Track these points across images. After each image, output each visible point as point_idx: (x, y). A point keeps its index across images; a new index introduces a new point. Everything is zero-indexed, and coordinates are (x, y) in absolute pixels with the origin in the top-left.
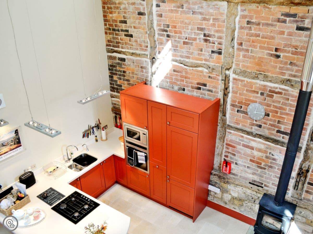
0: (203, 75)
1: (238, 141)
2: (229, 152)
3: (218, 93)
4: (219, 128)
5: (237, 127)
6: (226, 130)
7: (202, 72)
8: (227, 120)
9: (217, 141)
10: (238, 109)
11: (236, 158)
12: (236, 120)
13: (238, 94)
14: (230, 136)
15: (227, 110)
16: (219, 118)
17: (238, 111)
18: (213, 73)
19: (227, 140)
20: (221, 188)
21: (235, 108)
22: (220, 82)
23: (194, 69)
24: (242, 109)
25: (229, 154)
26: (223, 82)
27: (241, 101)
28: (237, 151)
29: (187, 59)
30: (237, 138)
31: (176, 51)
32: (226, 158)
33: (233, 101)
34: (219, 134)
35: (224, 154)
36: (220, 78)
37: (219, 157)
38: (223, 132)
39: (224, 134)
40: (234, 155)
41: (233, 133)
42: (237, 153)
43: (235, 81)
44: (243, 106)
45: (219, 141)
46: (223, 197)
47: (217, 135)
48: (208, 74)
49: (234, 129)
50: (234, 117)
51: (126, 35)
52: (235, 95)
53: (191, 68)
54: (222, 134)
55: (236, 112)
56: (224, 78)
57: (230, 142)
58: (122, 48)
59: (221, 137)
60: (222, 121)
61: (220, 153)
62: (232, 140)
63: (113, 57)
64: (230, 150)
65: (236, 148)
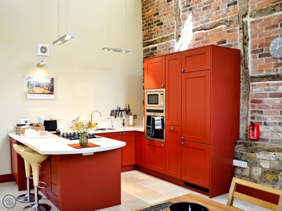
0: (223, 32)
1: (264, 92)
2: (255, 111)
3: (237, 45)
4: (242, 85)
5: (260, 75)
6: (249, 85)
7: (220, 29)
8: (249, 72)
9: (242, 101)
10: (259, 54)
11: (264, 116)
12: (259, 68)
13: (258, 37)
14: (254, 90)
15: (248, 60)
16: (241, 73)
17: (260, 56)
18: (231, 25)
19: (252, 97)
20: (248, 160)
21: (256, 54)
22: (238, 32)
23: (213, 29)
24: (264, 52)
25: (256, 113)
26: (241, 30)
27: (261, 44)
28: (264, 106)
29: (207, 22)
30: (262, 88)
31: (197, 20)
32: (253, 121)
33: (253, 47)
34: (243, 92)
35: (250, 115)
36: (238, 28)
37: (245, 121)
38: (246, 89)
39: (248, 90)
40: (261, 112)
41: (257, 84)
42: (264, 109)
43: (253, 24)
44: (264, 48)
45: (243, 100)
46: (251, 173)
47: (241, 94)
48: (227, 29)
49: (258, 79)
50: (257, 65)
51: (158, 25)
52: (255, 39)
53: (211, 30)
54: (246, 91)
55: (258, 58)
56: (242, 27)
57: (255, 97)
58: (155, 38)
59: (245, 95)
60: (245, 74)
61: (246, 115)
62: (257, 93)
63: (147, 49)
64: (256, 107)
65: (263, 102)
